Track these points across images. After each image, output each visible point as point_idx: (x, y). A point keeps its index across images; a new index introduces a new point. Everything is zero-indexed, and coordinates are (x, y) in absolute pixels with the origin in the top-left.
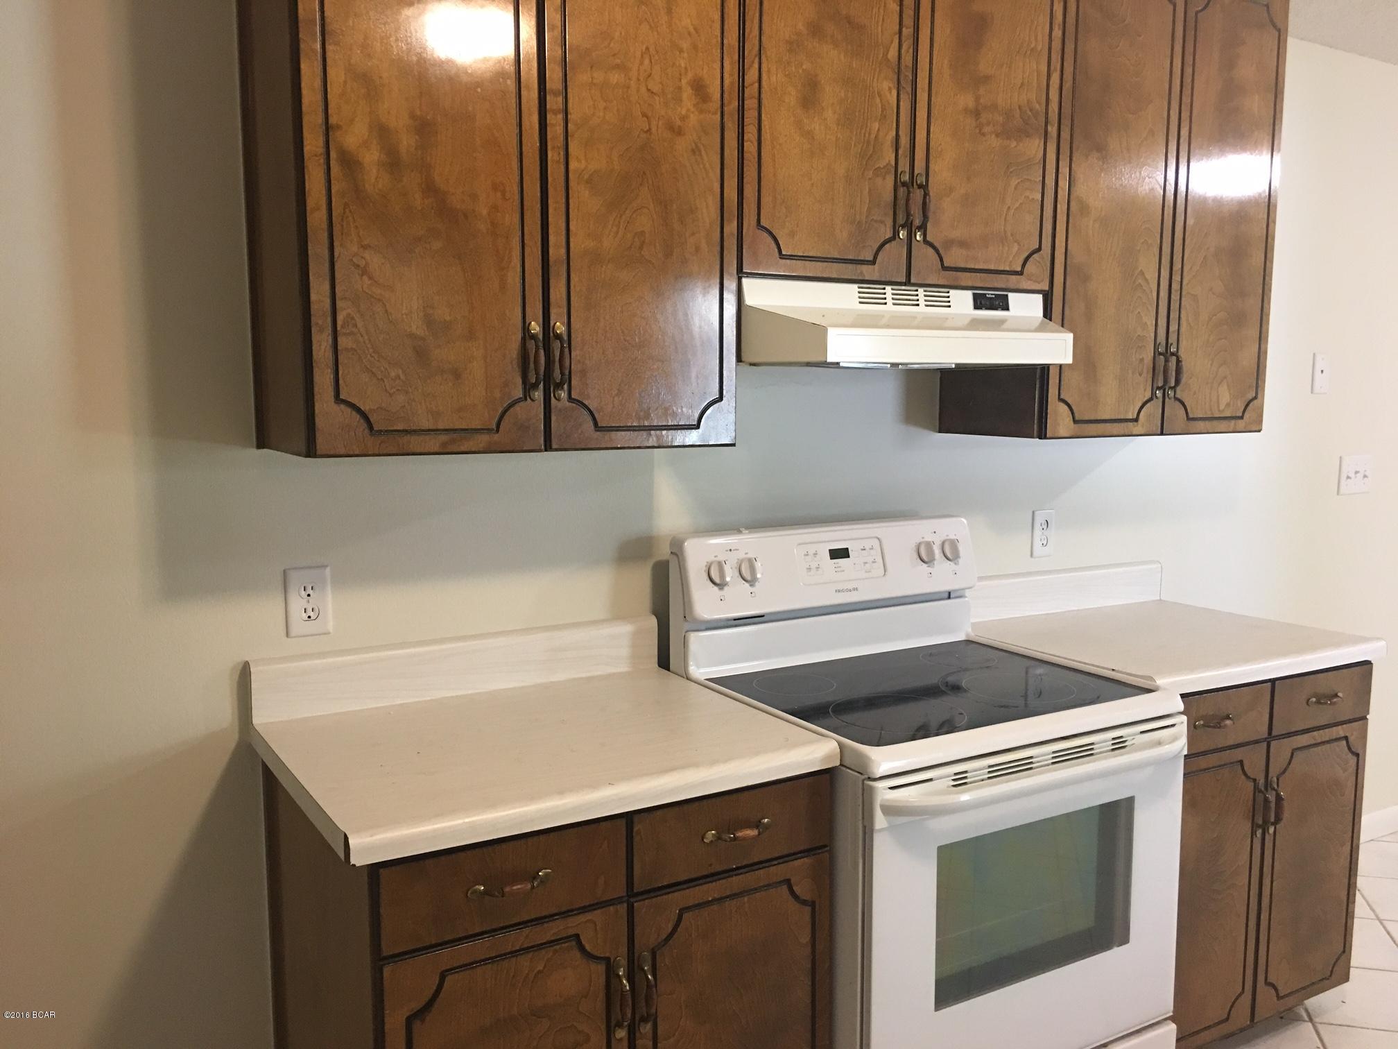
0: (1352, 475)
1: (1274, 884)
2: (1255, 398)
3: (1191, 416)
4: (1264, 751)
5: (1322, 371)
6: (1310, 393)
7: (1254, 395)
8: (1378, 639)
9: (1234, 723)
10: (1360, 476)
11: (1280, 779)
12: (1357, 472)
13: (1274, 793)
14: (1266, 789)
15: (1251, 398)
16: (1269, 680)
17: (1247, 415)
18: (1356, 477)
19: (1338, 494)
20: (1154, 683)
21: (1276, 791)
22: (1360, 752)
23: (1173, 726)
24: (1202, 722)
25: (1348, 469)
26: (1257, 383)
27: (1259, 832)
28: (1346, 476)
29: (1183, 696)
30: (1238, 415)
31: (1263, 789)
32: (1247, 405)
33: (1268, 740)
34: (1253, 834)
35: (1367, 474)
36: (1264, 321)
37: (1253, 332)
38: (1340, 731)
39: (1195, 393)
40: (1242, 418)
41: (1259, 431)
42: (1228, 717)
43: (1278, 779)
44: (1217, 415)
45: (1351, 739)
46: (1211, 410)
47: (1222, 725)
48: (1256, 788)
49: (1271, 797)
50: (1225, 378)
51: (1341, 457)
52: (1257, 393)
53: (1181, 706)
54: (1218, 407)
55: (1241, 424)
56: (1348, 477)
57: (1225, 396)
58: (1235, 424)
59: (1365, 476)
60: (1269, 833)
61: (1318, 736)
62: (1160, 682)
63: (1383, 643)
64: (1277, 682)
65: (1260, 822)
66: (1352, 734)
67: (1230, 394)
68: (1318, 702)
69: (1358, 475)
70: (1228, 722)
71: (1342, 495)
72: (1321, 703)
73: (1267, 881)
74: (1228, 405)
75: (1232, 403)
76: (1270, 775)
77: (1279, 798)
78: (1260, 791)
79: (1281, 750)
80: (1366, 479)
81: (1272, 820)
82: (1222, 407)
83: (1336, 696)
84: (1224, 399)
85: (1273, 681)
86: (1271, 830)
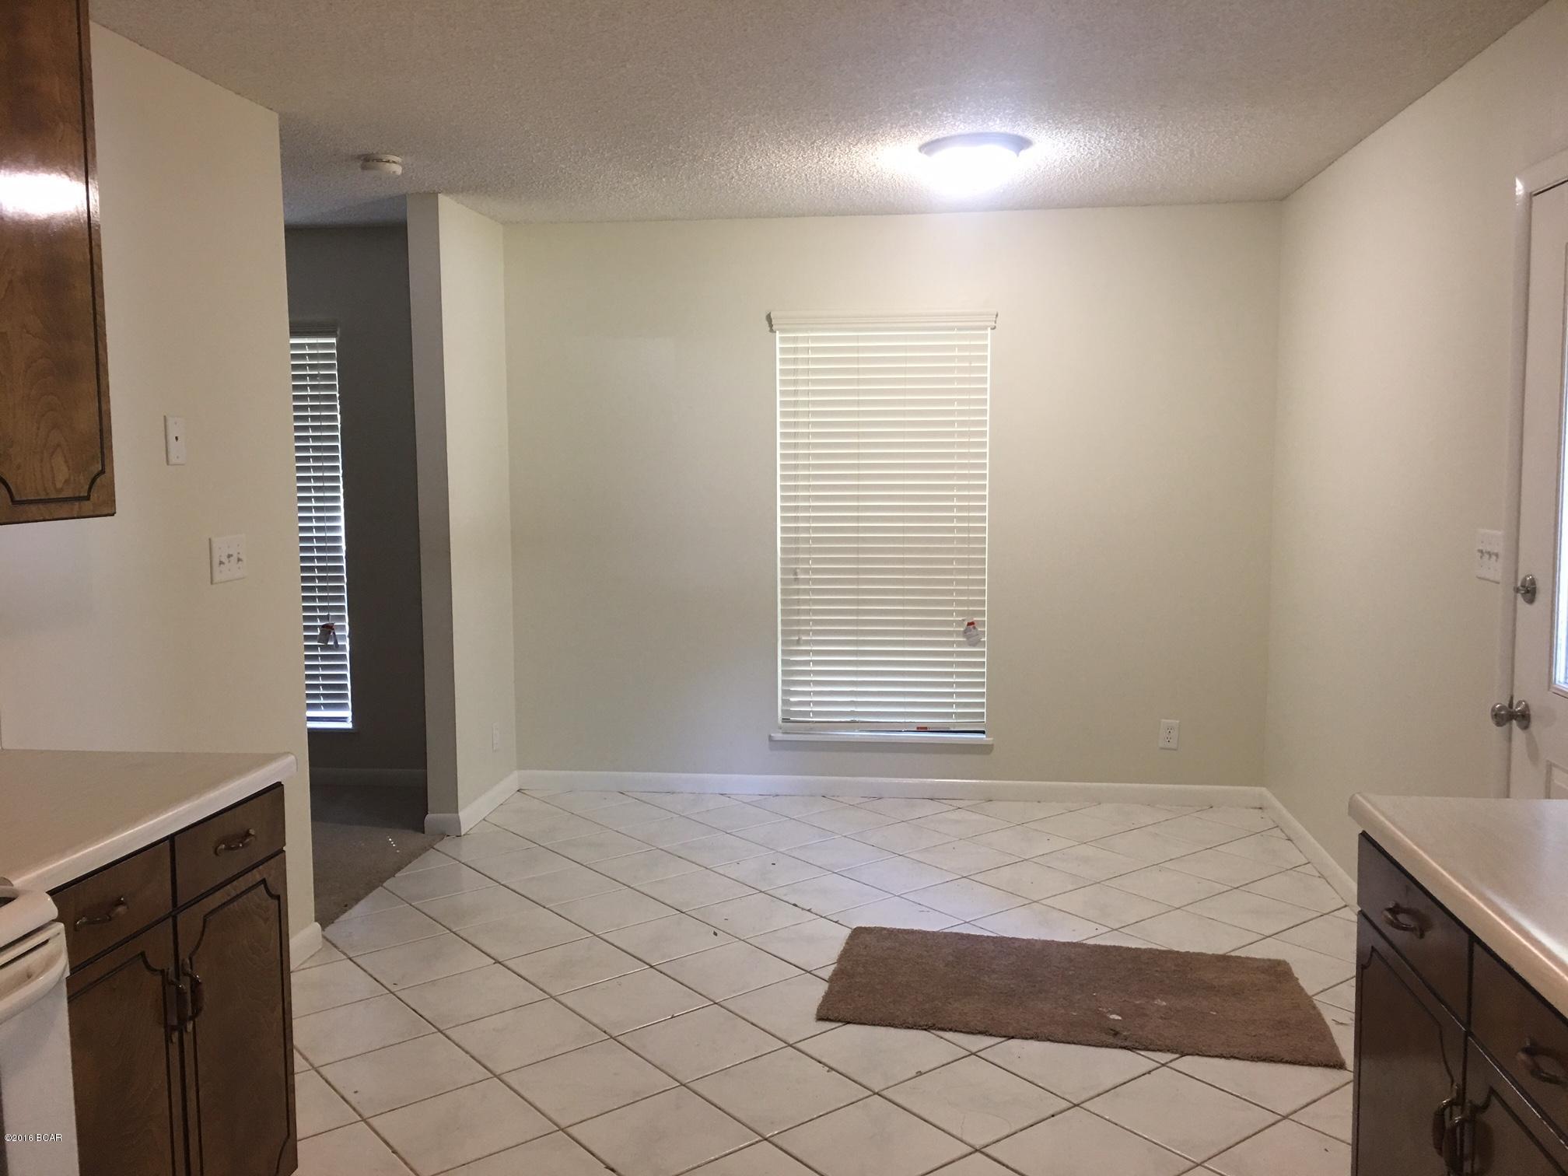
0: (224, 559)
1: (200, 1093)
2: (102, 472)
3: (17, 498)
4: (170, 930)
5: (177, 438)
6: (165, 464)
7: (100, 469)
8: (287, 754)
9: (128, 908)
10: (234, 559)
11: (194, 958)
12: (229, 556)
13: (188, 979)
14: (178, 977)
15: (96, 472)
16: (167, 838)
17: (94, 496)
18: (229, 562)
19: (212, 583)
20: (9, 887)
21: (190, 976)
22: (280, 892)
23: (46, 942)
24: (84, 920)
25: (219, 554)
26: (102, 453)
27: (175, 1037)
28: (218, 562)
29: (51, 893)
30: (82, 495)
31: (174, 980)
32: (93, 481)
33: (173, 914)
34: (168, 1040)
35: (240, 557)
36: (102, 373)
37: (89, 386)
38: (256, 876)
39: (19, 467)
40: (88, 498)
41: (113, 515)
42: (119, 903)
43: (190, 959)
44: (53, 496)
45: (270, 881)
46: (45, 490)
47: (113, 916)
48: (166, 983)
49: (185, 985)
50: (59, 445)
51: (210, 540)
52: (103, 465)
53: (51, 910)
54: (54, 484)
55: (87, 506)
56: (221, 563)
57: (62, 473)
58: (80, 508)
59: (239, 560)
60: (186, 1031)
61: (231, 890)
62: (18, 882)
63: (291, 758)
64: (176, 838)
65: (175, 1022)
66: (270, 875)
67: (68, 466)
68: (229, 848)
69: (231, 558)
70: (121, 909)
71: (216, 583)
72: (232, 849)
73: (191, 1094)
74: (67, 482)
75: (72, 478)
76: (181, 958)
77: (195, 984)
78: (172, 983)
79: (189, 921)
80: (240, 562)
81: (190, 1013)
82: (59, 485)
83: (248, 834)
84: (61, 475)
85: (171, 838)
86: (190, 1027)
